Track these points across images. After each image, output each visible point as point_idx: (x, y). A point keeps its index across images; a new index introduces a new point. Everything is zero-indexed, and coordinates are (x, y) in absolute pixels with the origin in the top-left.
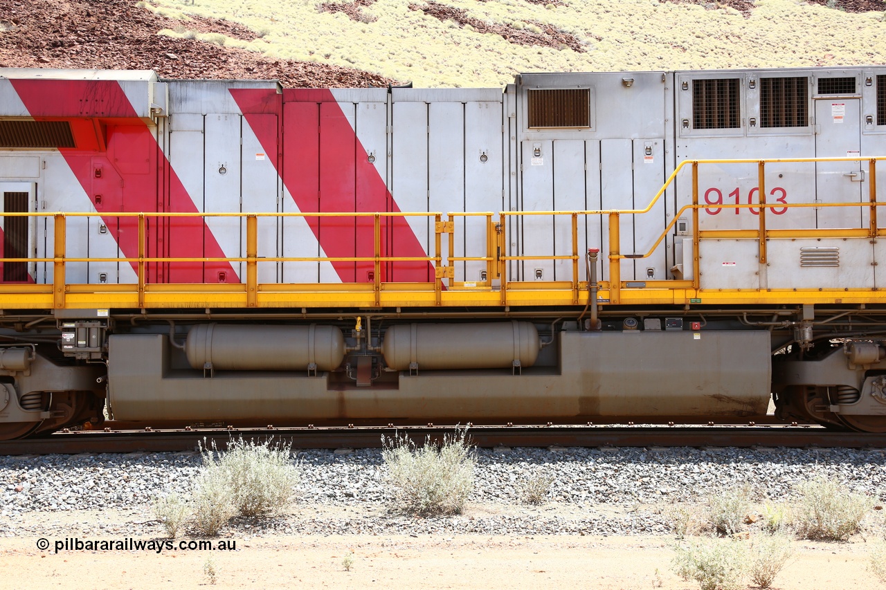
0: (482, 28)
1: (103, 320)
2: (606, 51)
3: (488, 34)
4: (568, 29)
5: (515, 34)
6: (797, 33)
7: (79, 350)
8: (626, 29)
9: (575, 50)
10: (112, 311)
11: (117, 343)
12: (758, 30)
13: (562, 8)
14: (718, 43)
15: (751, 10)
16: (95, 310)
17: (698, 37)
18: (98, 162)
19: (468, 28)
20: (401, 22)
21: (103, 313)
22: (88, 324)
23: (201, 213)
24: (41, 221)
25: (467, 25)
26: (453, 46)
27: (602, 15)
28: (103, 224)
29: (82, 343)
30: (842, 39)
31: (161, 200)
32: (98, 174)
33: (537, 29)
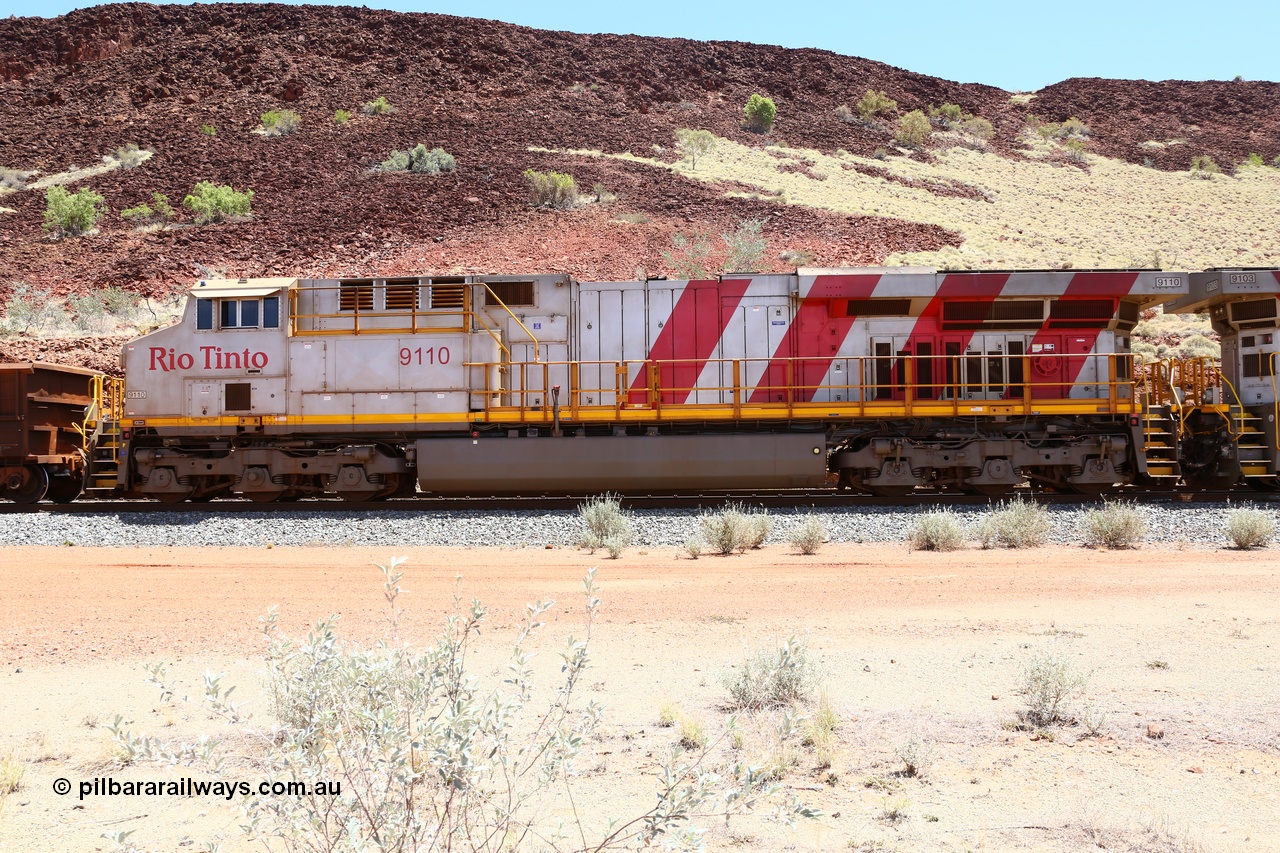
2: (1009, 202)
3: (914, 188)
4: (969, 183)
5: (935, 188)
6: (1136, 188)
8: (1007, 183)
9: (986, 201)
12: (1104, 185)
14: (1082, 195)
17: (1065, 190)
19: (897, 184)
25: (894, 181)
26: (896, 198)
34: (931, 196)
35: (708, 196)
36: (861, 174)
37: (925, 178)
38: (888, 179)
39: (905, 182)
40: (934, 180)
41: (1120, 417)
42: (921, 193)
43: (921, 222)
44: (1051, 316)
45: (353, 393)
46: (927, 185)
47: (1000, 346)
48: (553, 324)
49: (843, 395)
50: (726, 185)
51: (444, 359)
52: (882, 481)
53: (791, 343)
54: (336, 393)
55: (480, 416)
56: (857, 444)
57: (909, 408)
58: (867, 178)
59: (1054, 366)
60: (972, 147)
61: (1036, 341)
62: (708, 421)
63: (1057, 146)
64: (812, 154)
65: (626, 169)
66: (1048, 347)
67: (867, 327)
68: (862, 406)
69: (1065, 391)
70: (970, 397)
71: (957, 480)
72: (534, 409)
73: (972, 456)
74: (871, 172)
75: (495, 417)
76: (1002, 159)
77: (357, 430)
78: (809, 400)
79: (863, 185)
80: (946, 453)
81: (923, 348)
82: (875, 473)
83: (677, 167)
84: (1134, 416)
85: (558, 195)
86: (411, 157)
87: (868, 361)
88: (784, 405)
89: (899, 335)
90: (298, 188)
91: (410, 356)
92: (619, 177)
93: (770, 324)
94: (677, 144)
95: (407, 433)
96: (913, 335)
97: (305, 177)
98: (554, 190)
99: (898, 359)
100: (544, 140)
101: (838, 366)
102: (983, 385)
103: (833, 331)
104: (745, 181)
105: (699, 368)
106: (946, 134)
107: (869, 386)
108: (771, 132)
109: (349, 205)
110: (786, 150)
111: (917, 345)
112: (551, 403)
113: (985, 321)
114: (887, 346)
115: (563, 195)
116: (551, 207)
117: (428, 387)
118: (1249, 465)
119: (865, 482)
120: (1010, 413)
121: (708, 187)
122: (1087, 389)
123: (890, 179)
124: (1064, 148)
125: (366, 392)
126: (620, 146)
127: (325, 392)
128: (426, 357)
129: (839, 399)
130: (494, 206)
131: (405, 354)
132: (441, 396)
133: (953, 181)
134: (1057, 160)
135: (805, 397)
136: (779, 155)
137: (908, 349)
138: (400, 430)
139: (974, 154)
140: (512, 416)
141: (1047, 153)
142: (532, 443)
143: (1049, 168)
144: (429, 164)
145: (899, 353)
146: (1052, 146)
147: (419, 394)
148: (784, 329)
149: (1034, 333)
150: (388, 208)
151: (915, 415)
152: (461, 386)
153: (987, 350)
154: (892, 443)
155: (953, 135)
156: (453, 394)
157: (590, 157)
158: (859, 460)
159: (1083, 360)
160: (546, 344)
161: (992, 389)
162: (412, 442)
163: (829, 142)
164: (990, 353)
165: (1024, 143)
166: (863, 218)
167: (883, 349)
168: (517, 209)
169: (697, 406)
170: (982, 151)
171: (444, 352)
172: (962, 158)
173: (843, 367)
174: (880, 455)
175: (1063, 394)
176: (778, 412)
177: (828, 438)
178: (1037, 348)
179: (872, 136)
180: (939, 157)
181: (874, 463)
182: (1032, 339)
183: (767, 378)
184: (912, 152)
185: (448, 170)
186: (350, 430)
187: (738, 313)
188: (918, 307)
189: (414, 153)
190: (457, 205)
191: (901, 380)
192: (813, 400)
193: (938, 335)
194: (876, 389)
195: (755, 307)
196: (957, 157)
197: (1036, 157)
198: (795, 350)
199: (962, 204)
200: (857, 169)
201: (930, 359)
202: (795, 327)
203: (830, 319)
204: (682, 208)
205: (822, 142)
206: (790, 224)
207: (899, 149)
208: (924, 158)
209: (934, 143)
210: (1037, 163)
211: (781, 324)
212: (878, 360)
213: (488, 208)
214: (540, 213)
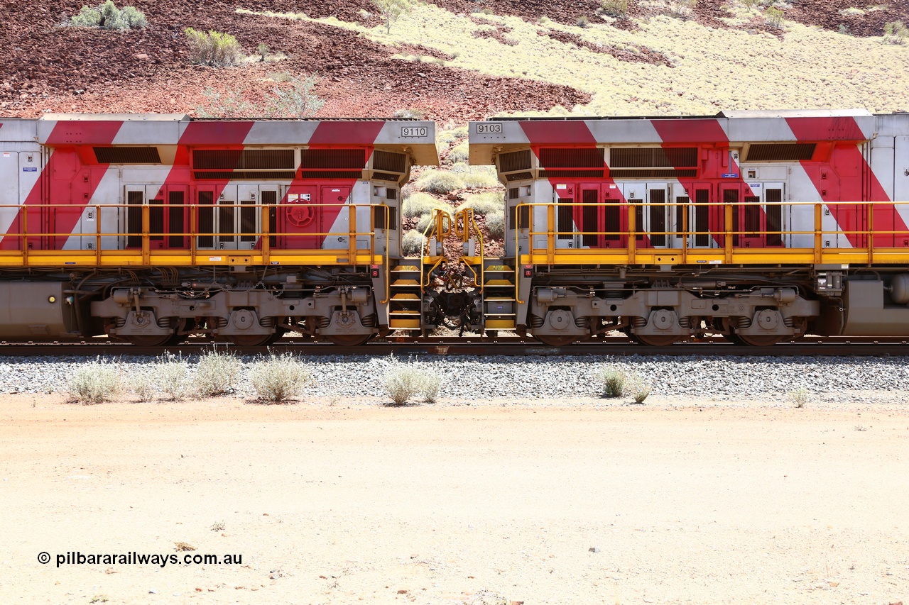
0: (595, 49)
1: (844, 271)
2: (690, 67)
3: (600, 54)
4: (657, 49)
5: (621, 54)
6: (823, 53)
7: (829, 290)
8: (697, 49)
9: (667, 66)
10: (851, 265)
11: (854, 286)
12: (793, 50)
13: (643, 33)
14: (767, 60)
15: (783, 35)
16: (840, 265)
17: (751, 56)
18: (825, 169)
19: (586, 49)
20: (536, 45)
21: (845, 267)
22: (834, 274)
23: (892, 202)
24: (788, 208)
25: (584, 47)
26: (579, 63)
27: (675, 38)
28: (828, 209)
29: (830, 285)
30: (858, 58)
31: (865, 193)
32: (824, 176)
33: (636, 50)
34: (614, 61)
36: (554, 40)
37: (614, 44)
38: (578, 45)
40: (622, 46)
41: (361, 268)
42: (605, 58)
44: (303, 165)
46: (615, 52)
47: (253, 196)
49: (94, 243)
52: (125, 330)
53: (43, 189)
57: (146, 257)
58: (557, 44)
59: (306, 216)
60: (676, 15)
61: (293, 190)
63: (759, 14)
64: (514, 21)
66: (304, 197)
67: (120, 175)
68: (99, 254)
69: (319, 243)
70: (222, 246)
73: (219, 306)
74: (564, 38)
76: (701, 27)
78: (60, 248)
79: (551, 51)
80: (191, 303)
81: (176, 197)
82: (121, 322)
83: (374, 35)
84: (375, 267)
85: (218, 54)
86: (100, 13)
87: (121, 209)
89: (153, 184)
93: (21, 170)
96: (166, 184)
99: (150, 208)
101: (90, 214)
102: (235, 234)
103: (86, 179)
107: (121, 234)
110: (491, 17)
111: (171, 193)
113: (235, 170)
114: (140, 194)
115: (224, 53)
116: (210, 64)
118: (496, 318)
119: (112, 331)
120: (248, 263)
122: (340, 239)
123: (580, 45)
124: (766, 16)
126: (328, 11)
129: (90, 247)
130: (158, 62)
133: (641, 48)
134: (753, 27)
135: (54, 244)
136: (481, 22)
137: (160, 198)
139: (676, 22)
141: (747, 21)
143: (744, 35)
144: (118, 21)
145: (151, 202)
146: (755, 14)
148: (37, 175)
149: (289, 182)
151: (152, 264)
153: (240, 200)
154: (129, 292)
159: (337, 211)
161: (243, 239)
163: (536, 10)
164: (242, 202)
165: (728, 11)
166: (500, 80)
167: (135, 197)
170: (685, 19)
172: (662, 26)
173: (95, 215)
174: (123, 304)
175: (318, 244)
176: (16, 260)
177: (64, 288)
178: (292, 197)
180: (641, 25)
181: (118, 312)
182: (288, 188)
183: (17, 225)
184: (615, 19)
185: (139, 28)
188: (169, 153)
189: (103, 10)
190: (123, 61)
192: (64, 248)
193: (192, 183)
194: (127, 237)
195: (6, 152)
196: (659, 25)
197: (735, 25)
198: (47, 197)
199: (643, 68)
200: (550, 36)
201: (183, 208)
202: (47, 174)
203: (83, 167)
204: (342, 68)
205: (531, 9)
206: (429, 84)
207: (604, 17)
208: (626, 26)
209: (639, 11)
210: (735, 30)
211: (33, 171)
212: (129, 208)
213: (150, 65)
214: (196, 70)
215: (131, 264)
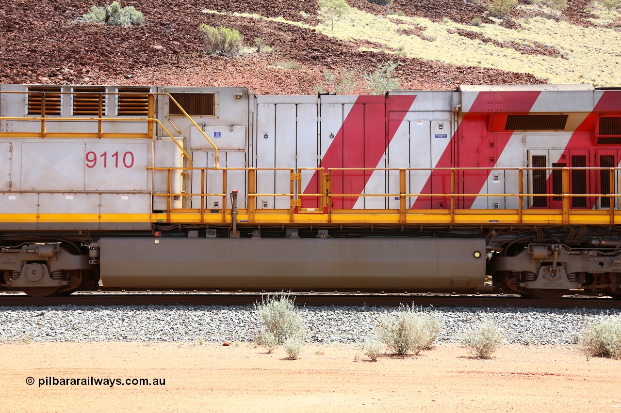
34: (518, 54)
35: (345, 50)
36: (463, 37)
37: (513, 40)
38: (484, 41)
39: (496, 43)
40: (520, 42)
42: (510, 51)
43: (515, 72)
45: (39, 193)
46: (514, 45)
48: (232, 134)
49: (500, 203)
50: (357, 43)
51: (128, 163)
52: (538, 284)
53: (452, 154)
54: (21, 192)
55: (162, 218)
56: (513, 250)
58: (467, 40)
60: (549, 17)
62: (375, 225)
64: (423, 21)
65: (280, 29)
67: (524, 141)
68: (520, 213)
71: (611, 286)
72: (213, 211)
74: (470, 35)
75: (176, 218)
76: (574, 26)
77: (42, 228)
78: (469, 207)
79: (464, 46)
80: (602, 259)
81: (578, 160)
82: (532, 277)
83: (319, 28)
85: (227, 45)
86: (107, 12)
87: (525, 172)
88: (447, 211)
89: (554, 148)
90: (10, 31)
91: (95, 159)
92: (275, 34)
94: (319, 12)
95: (91, 231)
96: (568, 149)
97: (17, 23)
98: (224, 42)
99: (554, 170)
100: (215, 5)
101: (496, 177)
103: (492, 144)
104: (373, 40)
105: (366, 176)
106: (529, 7)
107: (525, 195)
108: (391, 4)
109: (54, 46)
110: (404, 18)
111: (572, 157)
112: (229, 206)
114: (543, 158)
115: (231, 45)
116: (221, 55)
117: (113, 189)
119: (522, 285)
121: (344, 44)
123: (485, 41)
125: (52, 193)
126: (275, 12)
127: (10, 192)
128: (111, 160)
129: (496, 206)
130: (175, 52)
131: (91, 157)
132: (125, 197)
133: (535, 43)
134: (619, 26)
135: (465, 204)
136: (398, 22)
137: (563, 162)
138: (84, 228)
139: (551, 23)
140: (193, 218)
141: (611, 21)
142: (211, 243)
143: (612, 32)
144: (122, 18)
145: (554, 165)
147: (103, 195)
148: (447, 141)
150: (88, 51)
151: (571, 223)
152: (144, 188)
154: (550, 249)
155: (534, 7)
156: (137, 196)
157: (251, 19)
158: (515, 264)
160: (226, 151)
162: (96, 241)
163: (436, 12)
165: (592, 13)
166: (470, 68)
167: (539, 160)
168: (193, 56)
169: (364, 211)
170: (557, 20)
171: (129, 156)
172: (541, 26)
173: (501, 177)
174: (537, 259)
176: (440, 218)
177: (487, 243)
179: (470, 8)
180: (523, 25)
181: (531, 267)
183: (430, 186)
184: (501, 20)
185: (138, 24)
186: (34, 228)
187: (403, 126)
188: (574, 122)
189: (110, 9)
190: (145, 51)
191: (558, 189)
192: (473, 207)
193: (593, 148)
194: (532, 198)
195: (420, 121)
196: (538, 25)
197: (602, 24)
198: (456, 161)
199: (543, 60)
200: (459, 33)
201: (585, 170)
202: (456, 140)
203: (489, 133)
204: (325, 58)
205: (431, 12)
206: (412, 72)
207: (491, 18)
208: (511, 26)
209: (519, 14)
210: (603, 29)
211: (444, 137)
212: (534, 171)
213: (170, 54)
214: (212, 59)
215: (551, 222)
